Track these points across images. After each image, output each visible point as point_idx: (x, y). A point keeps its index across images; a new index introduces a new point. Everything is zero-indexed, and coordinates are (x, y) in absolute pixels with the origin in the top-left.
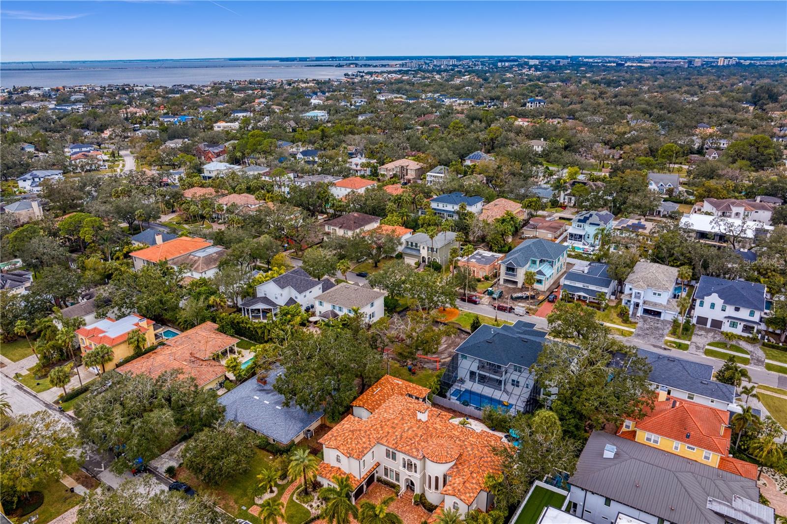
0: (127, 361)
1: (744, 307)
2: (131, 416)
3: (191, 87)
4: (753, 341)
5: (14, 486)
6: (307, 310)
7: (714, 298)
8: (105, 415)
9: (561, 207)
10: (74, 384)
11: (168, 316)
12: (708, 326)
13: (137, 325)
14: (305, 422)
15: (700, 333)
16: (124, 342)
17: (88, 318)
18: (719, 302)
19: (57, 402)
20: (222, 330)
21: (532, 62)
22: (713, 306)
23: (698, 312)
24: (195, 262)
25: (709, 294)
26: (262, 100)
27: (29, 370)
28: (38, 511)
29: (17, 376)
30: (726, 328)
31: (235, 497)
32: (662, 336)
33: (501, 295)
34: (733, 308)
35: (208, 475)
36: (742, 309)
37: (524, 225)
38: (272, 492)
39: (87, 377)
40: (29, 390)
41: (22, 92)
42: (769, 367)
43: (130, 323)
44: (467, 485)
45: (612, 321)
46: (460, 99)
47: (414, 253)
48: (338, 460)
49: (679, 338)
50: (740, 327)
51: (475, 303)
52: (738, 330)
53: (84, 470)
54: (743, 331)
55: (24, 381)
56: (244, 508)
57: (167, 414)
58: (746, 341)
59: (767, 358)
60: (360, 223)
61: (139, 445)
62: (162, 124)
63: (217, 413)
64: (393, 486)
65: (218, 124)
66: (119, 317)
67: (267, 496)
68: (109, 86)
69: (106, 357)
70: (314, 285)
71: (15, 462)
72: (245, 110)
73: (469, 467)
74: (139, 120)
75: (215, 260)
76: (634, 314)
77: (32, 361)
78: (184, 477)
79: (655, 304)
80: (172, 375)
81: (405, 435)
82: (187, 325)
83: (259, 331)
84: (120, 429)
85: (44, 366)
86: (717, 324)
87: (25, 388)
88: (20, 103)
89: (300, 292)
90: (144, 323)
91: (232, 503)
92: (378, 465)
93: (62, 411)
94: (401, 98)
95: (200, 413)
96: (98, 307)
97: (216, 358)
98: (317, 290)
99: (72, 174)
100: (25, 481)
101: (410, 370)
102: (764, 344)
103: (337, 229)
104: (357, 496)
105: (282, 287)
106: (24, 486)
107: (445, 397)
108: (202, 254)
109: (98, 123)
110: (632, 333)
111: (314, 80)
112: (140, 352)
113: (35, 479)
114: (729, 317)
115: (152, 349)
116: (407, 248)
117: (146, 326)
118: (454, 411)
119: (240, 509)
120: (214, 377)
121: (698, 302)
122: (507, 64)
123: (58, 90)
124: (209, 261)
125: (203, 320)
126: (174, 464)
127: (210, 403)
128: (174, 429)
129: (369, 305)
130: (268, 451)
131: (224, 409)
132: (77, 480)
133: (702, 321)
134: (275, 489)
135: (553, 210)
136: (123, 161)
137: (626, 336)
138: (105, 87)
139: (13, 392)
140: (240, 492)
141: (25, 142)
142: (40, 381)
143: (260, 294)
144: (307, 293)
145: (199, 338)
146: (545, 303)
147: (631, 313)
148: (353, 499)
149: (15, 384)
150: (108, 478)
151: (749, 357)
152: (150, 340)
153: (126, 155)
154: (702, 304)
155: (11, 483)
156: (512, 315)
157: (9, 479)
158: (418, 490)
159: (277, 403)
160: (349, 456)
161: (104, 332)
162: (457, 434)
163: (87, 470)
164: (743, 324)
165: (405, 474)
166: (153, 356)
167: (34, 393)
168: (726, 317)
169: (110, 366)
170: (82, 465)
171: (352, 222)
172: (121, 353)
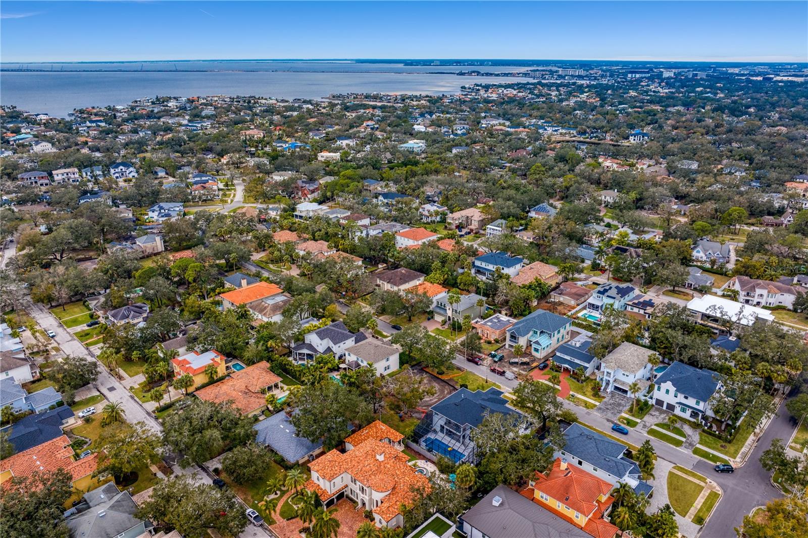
0: (204, 386)
1: (691, 396)
2: (193, 431)
3: (310, 102)
4: (695, 426)
5: (121, 468)
6: (340, 358)
7: (668, 385)
8: (179, 428)
9: (601, 270)
10: (166, 400)
11: (237, 353)
12: (664, 408)
13: (213, 360)
14: (310, 449)
15: (654, 413)
16: (203, 372)
17: (181, 350)
18: (673, 389)
19: (154, 412)
20: (272, 370)
21: (667, 74)
22: (667, 391)
23: (657, 394)
24: (265, 308)
25: (665, 382)
26: (370, 123)
27: (139, 385)
28: (134, 485)
29: (132, 388)
30: (678, 411)
31: (252, 494)
32: (620, 412)
33: (501, 359)
34: (683, 396)
35: (237, 477)
36: (689, 398)
37: (554, 289)
38: (276, 494)
39: (176, 395)
40: (138, 400)
41: (163, 102)
42: (696, 451)
43: (208, 358)
44: (390, 509)
45: (584, 394)
46: (563, 128)
47: (442, 312)
48: (318, 479)
49: (633, 416)
50: (689, 412)
51: (477, 363)
52: (687, 415)
53: (164, 462)
54: (691, 416)
55: (135, 393)
56: (256, 502)
57: (216, 433)
58: (691, 426)
59: (699, 443)
60: (405, 280)
61: (197, 451)
62: (274, 150)
63: (251, 436)
64: (354, 502)
65: (322, 154)
66: (203, 352)
67: (273, 496)
68: (238, 97)
69: (189, 384)
70: (347, 338)
71: (123, 453)
72: (349, 137)
73: (396, 497)
74: (255, 144)
75: (280, 308)
76: (605, 389)
77: (141, 378)
78: (224, 476)
79: (623, 383)
80: (226, 404)
81: (364, 469)
82: (250, 362)
83: (298, 373)
84: (186, 440)
85: (149, 383)
86: (671, 407)
87: (136, 398)
88: (159, 118)
89: (335, 344)
90: (218, 359)
91: (249, 498)
92: (346, 486)
93: (156, 418)
94: (504, 125)
95: (239, 434)
96: (189, 342)
97: (263, 392)
98: (350, 342)
99: (191, 203)
100: (127, 466)
101: (401, 417)
102: (704, 431)
103: (385, 283)
104: (328, 505)
105: (322, 339)
106: (127, 469)
107: (417, 442)
108: (271, 302)
109: (219, 148)
110: (595, 406)
111: (427, 96)
112: (212, 382)
113: (133, 465)
114: (680, 403)
115: (221, 379)
116: (437, 306)
117: (219, 361)
118: (420, 454)
119: (254, 502)
120: (258, 407)
121: (656, 387)
122: (638, 76)
123: (193, 101)
124: (275, 308)
125: (261, 360)
126: (220, 466)
127: (247, 428)
128: (221, 442)
129: (385, 360)
130: (281, 466)
131: (256, 433)
132: (159, 468)
133: (660, 403)
134: (278, 492)
135: (592, 273)
136: (235, 190)
137: (588, 408)
138: (233, 98)
139: (128, 400)
140: (255, 491)
141: (159, 166)
142: (145, 394)
143: (307, 341)
144: (341, 344)
145: (254, 375)
146: (536, 370)
147: (602, 388)
148: (325, 507)
149: (129, 394)
150: (178, 470)
151: (684, 439)
152: (221, 370)
153: (239, 184)
154: (659, 389)
155: (120, 466)
156: (503, 378)
157: (119, 463)
158: (367, 508)
159: (293, 432)
160: (324, 478)
161: (190, 363)
162: (398, 473)
163: (166, 463)
164: (691, 410)
165: (361, 495)
166: (221, 385)
167: (141, 403)
168: (677, 403)
169: (191, 390)
170: (164, 459)
171: (398, 278)
172: (199, 380)
